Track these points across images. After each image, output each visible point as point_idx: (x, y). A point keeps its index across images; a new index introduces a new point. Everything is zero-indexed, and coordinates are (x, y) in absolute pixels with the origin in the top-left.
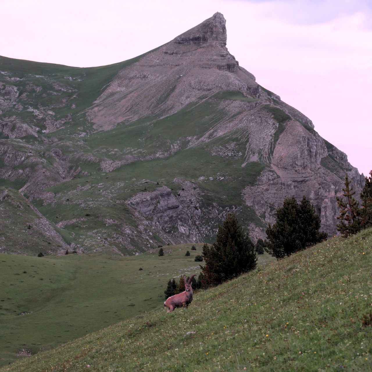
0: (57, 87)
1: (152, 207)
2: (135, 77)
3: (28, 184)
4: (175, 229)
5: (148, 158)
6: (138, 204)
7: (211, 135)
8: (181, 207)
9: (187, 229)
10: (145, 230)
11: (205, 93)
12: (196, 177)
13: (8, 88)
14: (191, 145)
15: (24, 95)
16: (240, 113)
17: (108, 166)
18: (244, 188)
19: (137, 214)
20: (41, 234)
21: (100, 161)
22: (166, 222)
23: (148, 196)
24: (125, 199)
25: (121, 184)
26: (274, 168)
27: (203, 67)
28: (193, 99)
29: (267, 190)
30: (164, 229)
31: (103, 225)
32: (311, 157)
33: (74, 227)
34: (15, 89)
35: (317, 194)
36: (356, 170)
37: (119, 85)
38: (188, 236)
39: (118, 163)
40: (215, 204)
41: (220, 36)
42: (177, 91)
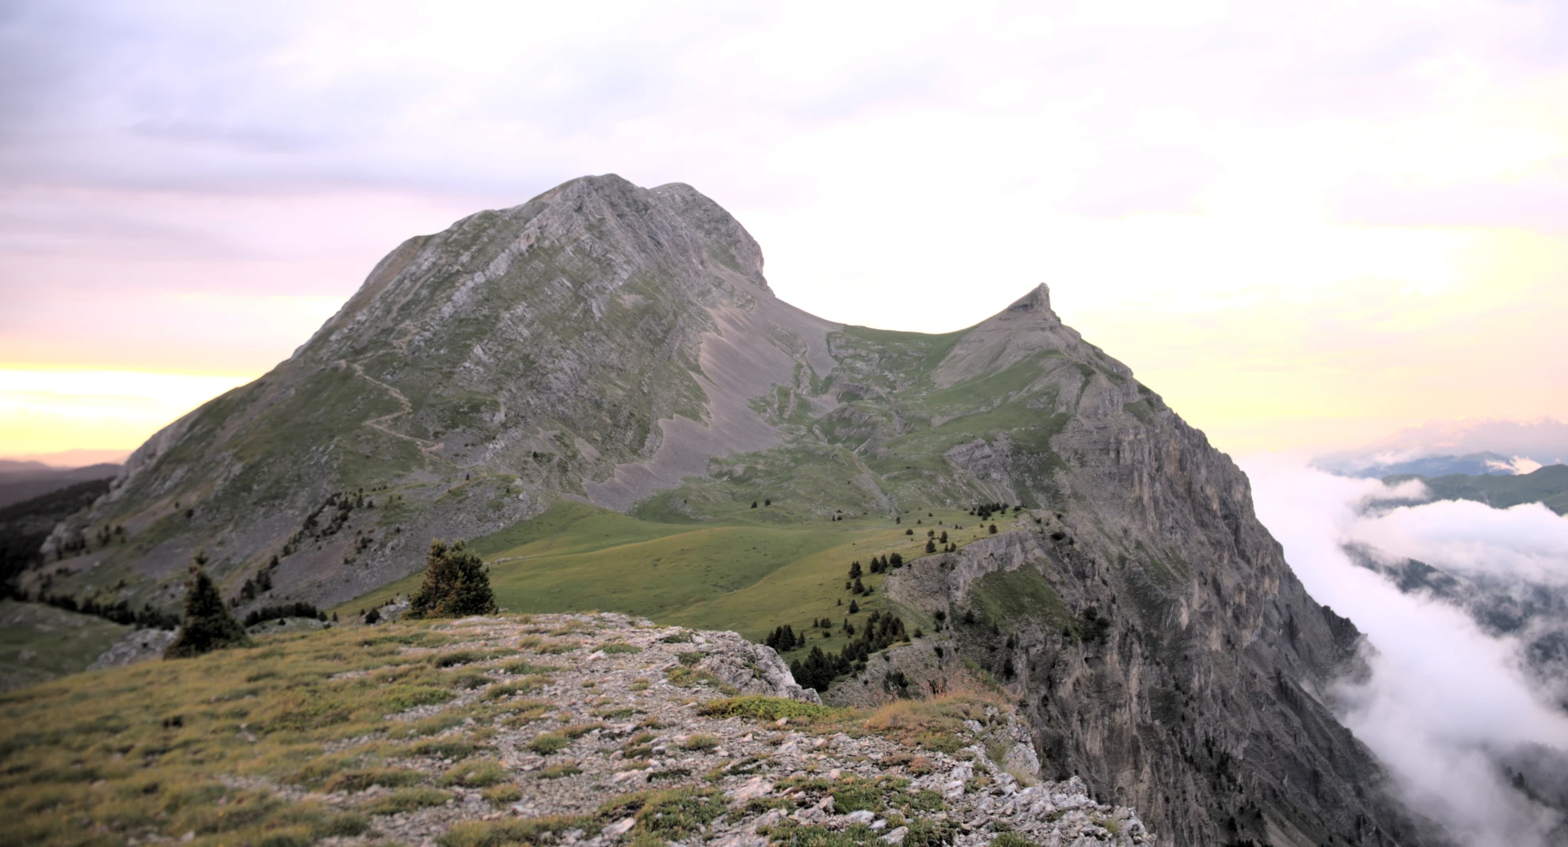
0: (910, 353)
1: (968, 457)
2: (974, 341)
3: (869, 440)
4: (987, 475)
5: (973, 412)
6: (954, 455)
7: (1029, 389)
8: (994, 456)
9: (999, 475)
10: (960, 478)
11: (1029, 352)
12: (1010, 428)
13: (871, 356)
14: (1012, 399)
15: (884, 360)
16: (1054, 369)
17: (937, 421)
18: (1051, 436)
19: (953, 464)
20: (858, 488)
21: (931, 417)
22: (979, 470)
23: (964, 448)
24: (944, 452)
25: (943, 438)
26: (1079, 417)
27: (1029, 330)
28: (1019, 358)
29: (1072, 437)
30: (978, 477)
31: (920, 476)
32: (1113, 405)
33: (895, 478)
34: (877, 355)
35: (1116, 439)
36: (1171, 410)
37: (961, 349)
38: (1000, 481)
39: (946, 419)
40: (1024, 452)
41: (1045, 303)
42: (1006, 352)
